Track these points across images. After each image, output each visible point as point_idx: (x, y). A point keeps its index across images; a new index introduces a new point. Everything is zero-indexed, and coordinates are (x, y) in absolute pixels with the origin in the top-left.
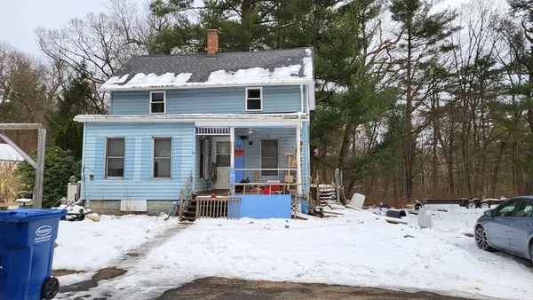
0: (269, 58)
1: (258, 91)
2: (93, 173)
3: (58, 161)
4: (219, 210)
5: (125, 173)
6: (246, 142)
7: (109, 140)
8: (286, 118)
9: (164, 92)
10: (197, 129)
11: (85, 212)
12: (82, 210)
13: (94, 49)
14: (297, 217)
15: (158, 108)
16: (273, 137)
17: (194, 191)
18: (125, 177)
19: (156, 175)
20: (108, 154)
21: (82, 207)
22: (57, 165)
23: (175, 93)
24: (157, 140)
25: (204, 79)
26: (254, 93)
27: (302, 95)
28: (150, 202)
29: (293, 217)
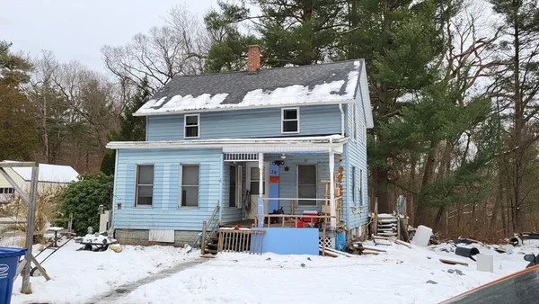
0: (313, 73)
1: (295, 112)
2: (121, 202)
3: (98, 187)
4: (241, 244)
5: (154, 202)
6: (283, 167)
7: (140, 167)
8: (317, 142)
9: (199, 115)
10: (225, 155)
11: (108, 242)
12: (105, 240)
13: (158, 64)
14: (326, 254)
15: (192, 132)
16: (310, 162)
17: (221, 221)
18: (154, 205)
19: (184, 204)
20: (138, 181)
21: (106, 237)
22: (96, 192)
23: (209, 116)
24: (185, 167)
25: (240, 99)
26: (291, 114)
27: (343, 115)
28: (177, 233)
29: (321, 253)
